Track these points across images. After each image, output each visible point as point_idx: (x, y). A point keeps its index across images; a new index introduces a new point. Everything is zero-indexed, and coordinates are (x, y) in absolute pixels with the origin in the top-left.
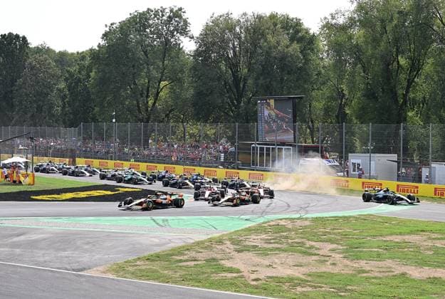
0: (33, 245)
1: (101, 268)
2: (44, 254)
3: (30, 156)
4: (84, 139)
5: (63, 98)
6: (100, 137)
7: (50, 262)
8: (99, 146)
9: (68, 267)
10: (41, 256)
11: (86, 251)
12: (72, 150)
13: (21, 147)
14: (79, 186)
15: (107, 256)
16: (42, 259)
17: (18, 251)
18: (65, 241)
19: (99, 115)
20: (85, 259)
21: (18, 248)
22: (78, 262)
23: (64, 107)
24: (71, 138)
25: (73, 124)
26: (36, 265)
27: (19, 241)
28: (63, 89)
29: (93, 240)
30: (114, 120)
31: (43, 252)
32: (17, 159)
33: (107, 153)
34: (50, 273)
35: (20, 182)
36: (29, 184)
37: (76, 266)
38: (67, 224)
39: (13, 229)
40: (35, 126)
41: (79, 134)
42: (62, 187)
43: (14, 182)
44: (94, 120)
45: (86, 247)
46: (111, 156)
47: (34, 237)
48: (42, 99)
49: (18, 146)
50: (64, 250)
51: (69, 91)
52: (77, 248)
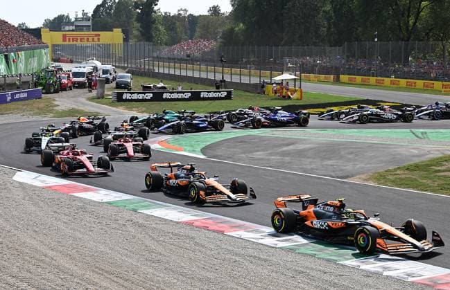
0: (301, 154)
1: (363, 176)
2: (310, 162)
3: (298, 73)
4: (348, 57)
5: (329, 19)
6: (363, 55)
7: (317, 169)
8: (361, 64)
9: (334, 175)
10: (308, 163)
11: (349, 160)
12: (336, 67)
13: (290, 65)
14: (343, 101)
15: (368, 166)
16: (309, 167)
17: (287, 159)
18: (330, 151)
19: (363, 35)
20: (349, 167)
21: (287, 156)
22: (341, 170)
23: (329, 28)
24: (336, 56)
25: (337, 43)
26: (304, 172)
27: (288, 151)
28: (329, 11)
29: (357, 150)
30: (376, 40)
31: (310, 160)
32: (287, 76)
33: (369, 70)
34: (317, 180)
35: (289, 97)
36: (298, 99)
37: (340, 173)
38: (331, 135)
39: (284, 139)
40: (303, 46)
41: (344, 52)
42: (327, 102)
43: (284, 97)
44: (358, 39)
45: (350, 156)
46: (373, 73)
47: (302, 147)
48: (309, 20)
49: (287, 65)
50: (330, 159)
51: (334, 12)
52: (341, 158)
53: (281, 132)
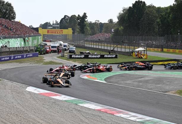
0: (147, 82)
1: (173, 92)
2: (151, 85)
3: (145, 47)
4: (167, 41)
5: (159, 25)
6: (173, 40)
7: (153, 88)
8: (172, 44)
9: (160, 91)
10: (150, 86)
11: (167, 85)
12: (162, 45)
13: (142, 44)
14: (164, 59)
15: (176, 87)
16: (150, 87)
17: (141, 84)
18: (159, 80)
19: (173, 32)
20: (167, 88)
21: (141, 83)
22: (164, 89)
23: (159, 29)
24: (162, 41)
25: (162, 36)
26: (148, 89)
27: (142, 80)
28: (159, 21)
29: (171, 81)
30: (179, 34)
31: (151, 84)
32: (141, 49)
33: (176, 46)
34: (153, 93)
35: (142, 58)
36: (145, 59)
37: (163, 90)
38: (160, 74)
39: (139, 75)
40: (148, 36)
41: (165, 39)
42: (158, 60)
43: (140, 57)
44: (171, 33)
45: (168, 83)
46: (177, 48)
47: (147, 79)
48: (150, 25)
49: (141, 44)
50: (159, 84)
51: (161, 22)
52: (164, 84)
53: (138, 72)
